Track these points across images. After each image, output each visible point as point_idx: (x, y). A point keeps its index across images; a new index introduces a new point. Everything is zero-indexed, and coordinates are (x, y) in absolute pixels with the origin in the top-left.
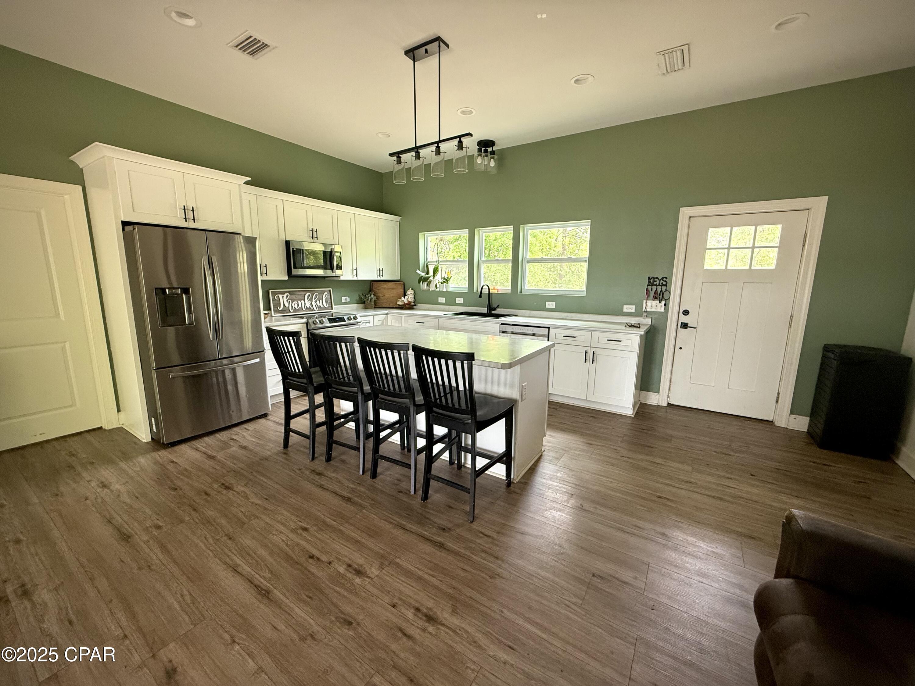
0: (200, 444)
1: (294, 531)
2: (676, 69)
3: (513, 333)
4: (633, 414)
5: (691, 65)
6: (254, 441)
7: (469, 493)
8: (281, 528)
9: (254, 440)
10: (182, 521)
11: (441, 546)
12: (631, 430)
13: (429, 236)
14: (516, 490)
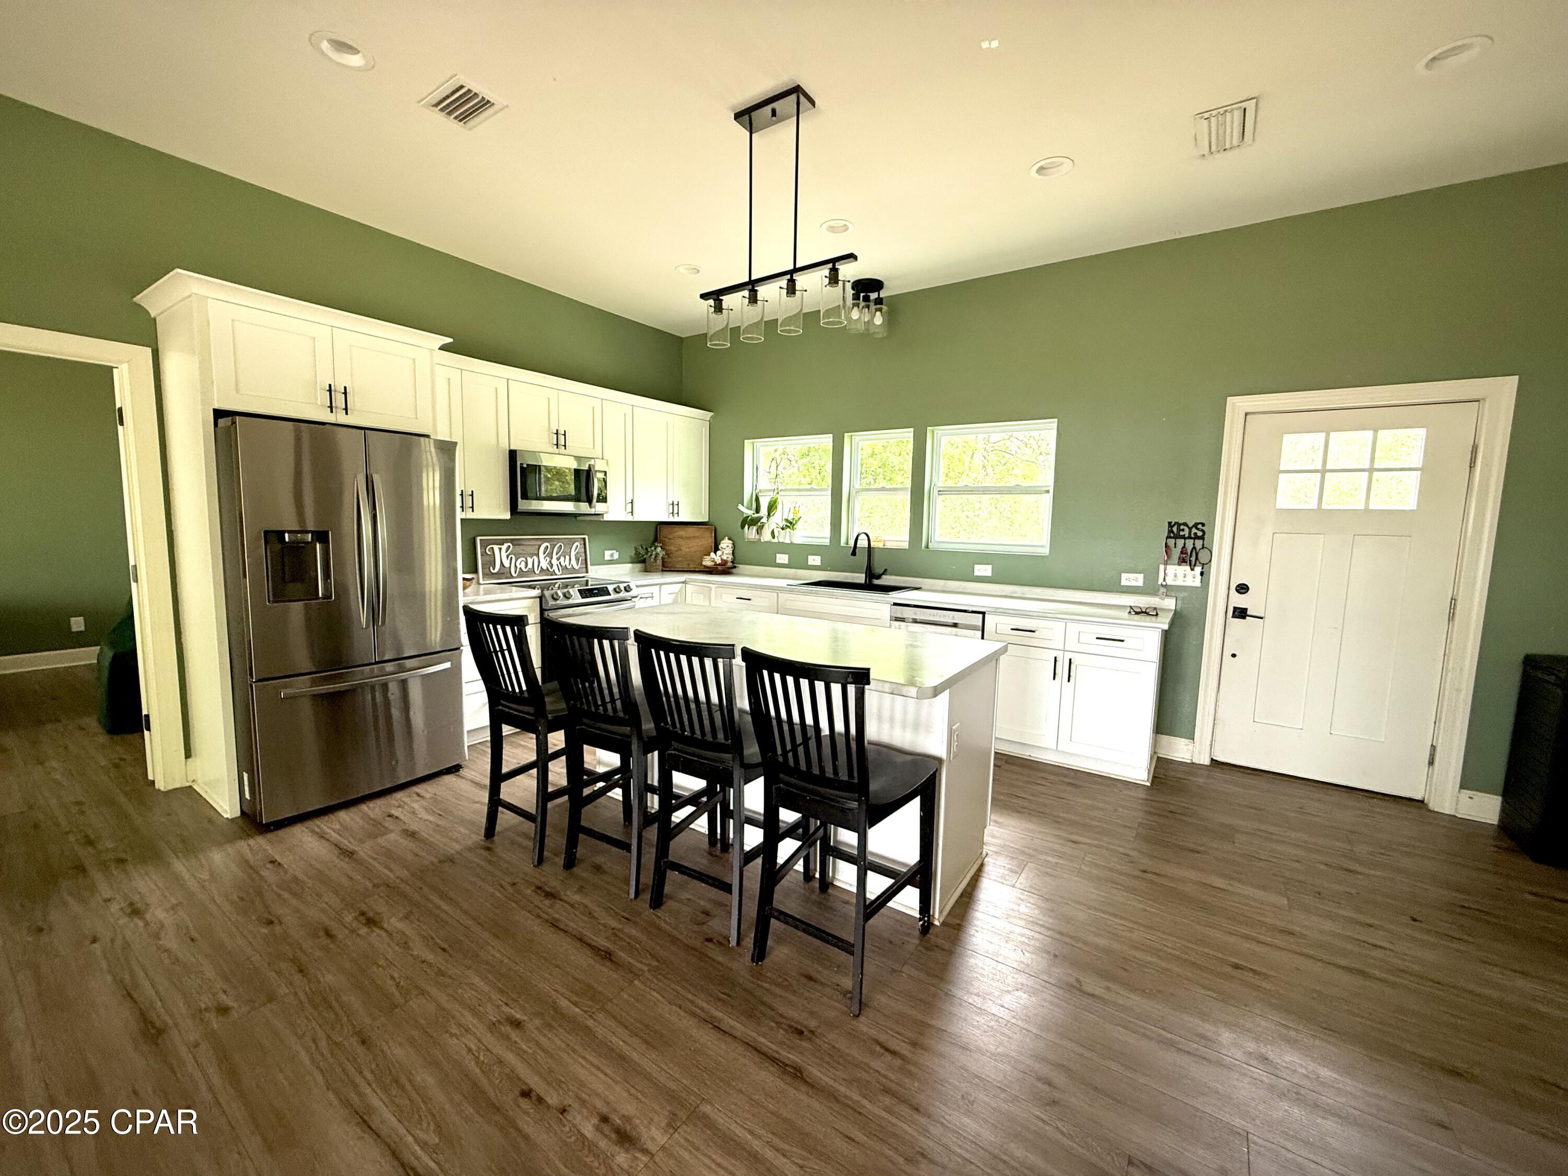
0: (330, 825)
1: (493, 1027)
2: (1227, 146)
3: (915, 621)
4: (1148, 781)
5: (1256, 138)
6: (431, 822)
7: (852, 953)
8: (469, 1019)
9: (431, 819)
10: (271, 998)
11: (796, 1074)
12: (1150, 813)
13: (762, 446)
14: (940, 942)
